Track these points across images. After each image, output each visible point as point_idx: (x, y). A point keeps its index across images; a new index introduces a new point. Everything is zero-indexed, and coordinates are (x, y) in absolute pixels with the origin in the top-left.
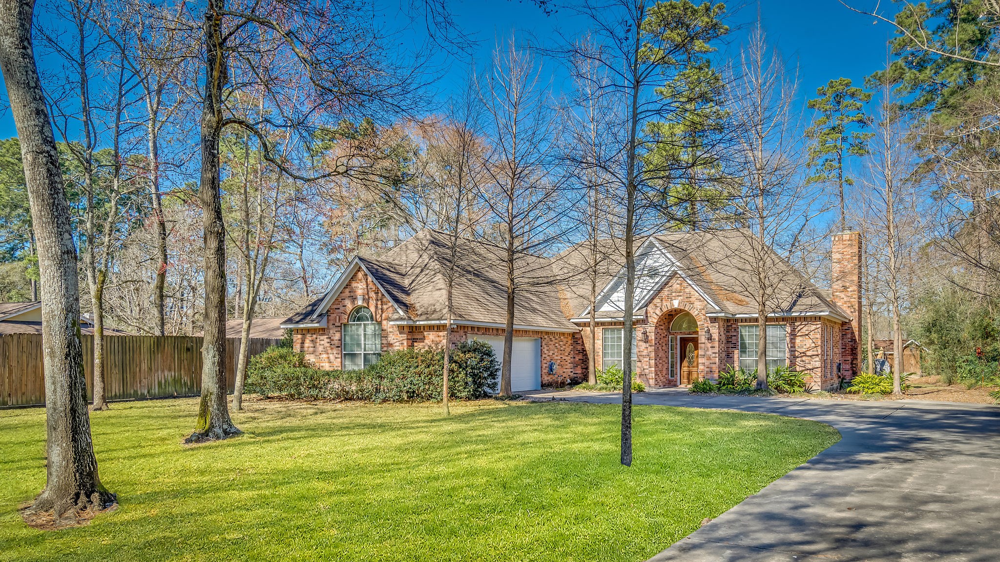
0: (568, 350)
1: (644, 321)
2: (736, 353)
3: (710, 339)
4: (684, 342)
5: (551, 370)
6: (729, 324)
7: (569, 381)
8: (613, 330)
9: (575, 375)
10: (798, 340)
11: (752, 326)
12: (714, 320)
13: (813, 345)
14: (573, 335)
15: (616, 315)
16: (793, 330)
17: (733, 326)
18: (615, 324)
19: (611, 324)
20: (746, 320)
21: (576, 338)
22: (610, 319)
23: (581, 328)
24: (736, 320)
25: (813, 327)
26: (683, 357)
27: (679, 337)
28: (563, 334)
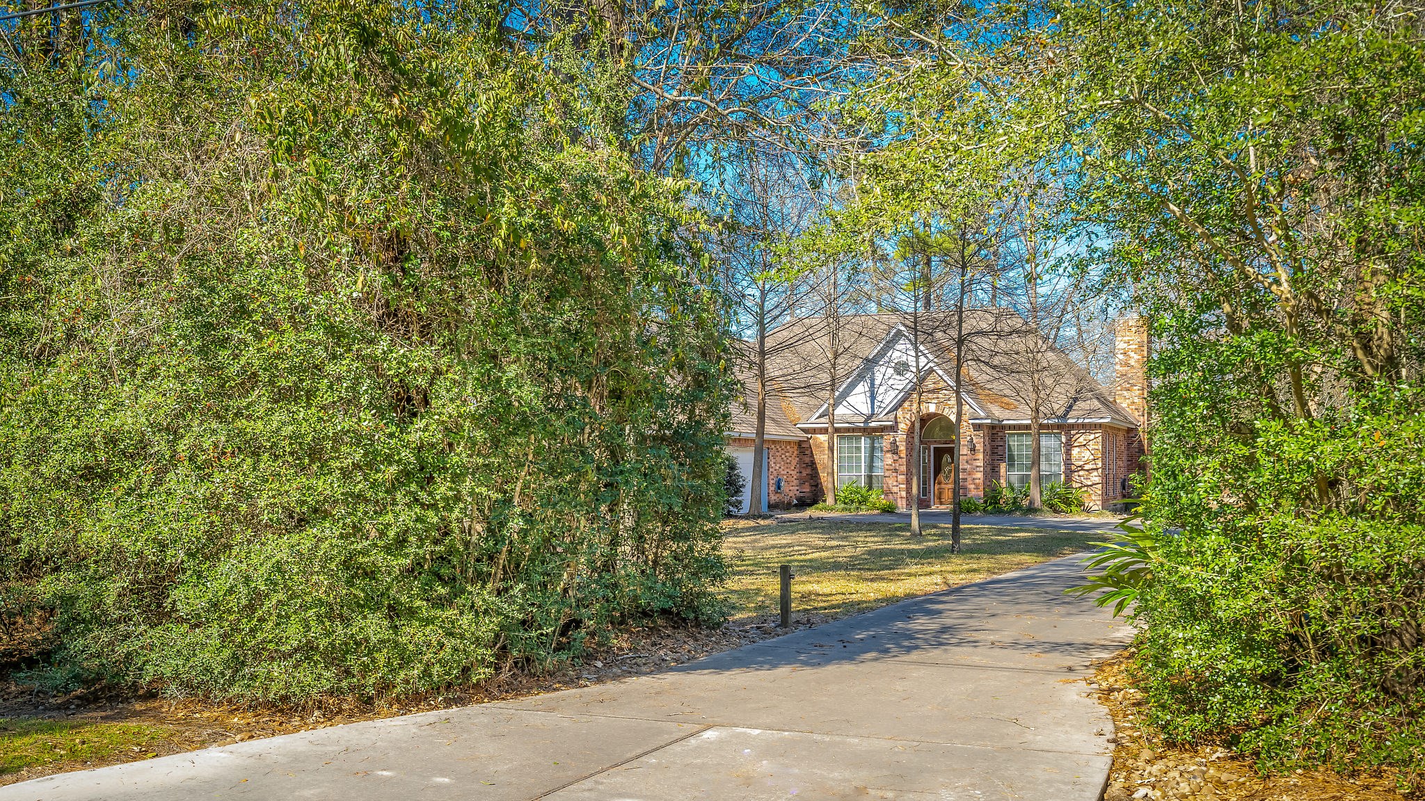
0: (794, 462)
1: (894, 428)
2: (1003, 468)
3: (973, 449)
4: (939, 453)
5: (779, 488)
6: (995, 432)
7: (795, 502)
8: (850, 438)
9: (802, 495)
10: (1075, 452)
11: (1022, 434)
12: (977, 427)
13: (1092, 457)
14: (800, 443)
15: (854, 419)
16: (1069, 440)
17: (1000, 434)
18: (853, 430)
19: (848, 430)
20: (1014, 427)
21: (803, 449)
22: (847, 425)
23: (809, 436)
24: (1004, 427)
25: (1092, 437)
26: (938, 471)
27: (932, 447)
28: (789, 442)
